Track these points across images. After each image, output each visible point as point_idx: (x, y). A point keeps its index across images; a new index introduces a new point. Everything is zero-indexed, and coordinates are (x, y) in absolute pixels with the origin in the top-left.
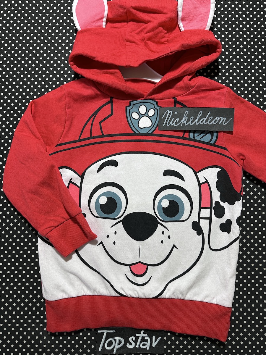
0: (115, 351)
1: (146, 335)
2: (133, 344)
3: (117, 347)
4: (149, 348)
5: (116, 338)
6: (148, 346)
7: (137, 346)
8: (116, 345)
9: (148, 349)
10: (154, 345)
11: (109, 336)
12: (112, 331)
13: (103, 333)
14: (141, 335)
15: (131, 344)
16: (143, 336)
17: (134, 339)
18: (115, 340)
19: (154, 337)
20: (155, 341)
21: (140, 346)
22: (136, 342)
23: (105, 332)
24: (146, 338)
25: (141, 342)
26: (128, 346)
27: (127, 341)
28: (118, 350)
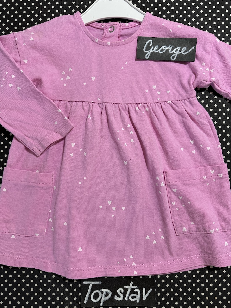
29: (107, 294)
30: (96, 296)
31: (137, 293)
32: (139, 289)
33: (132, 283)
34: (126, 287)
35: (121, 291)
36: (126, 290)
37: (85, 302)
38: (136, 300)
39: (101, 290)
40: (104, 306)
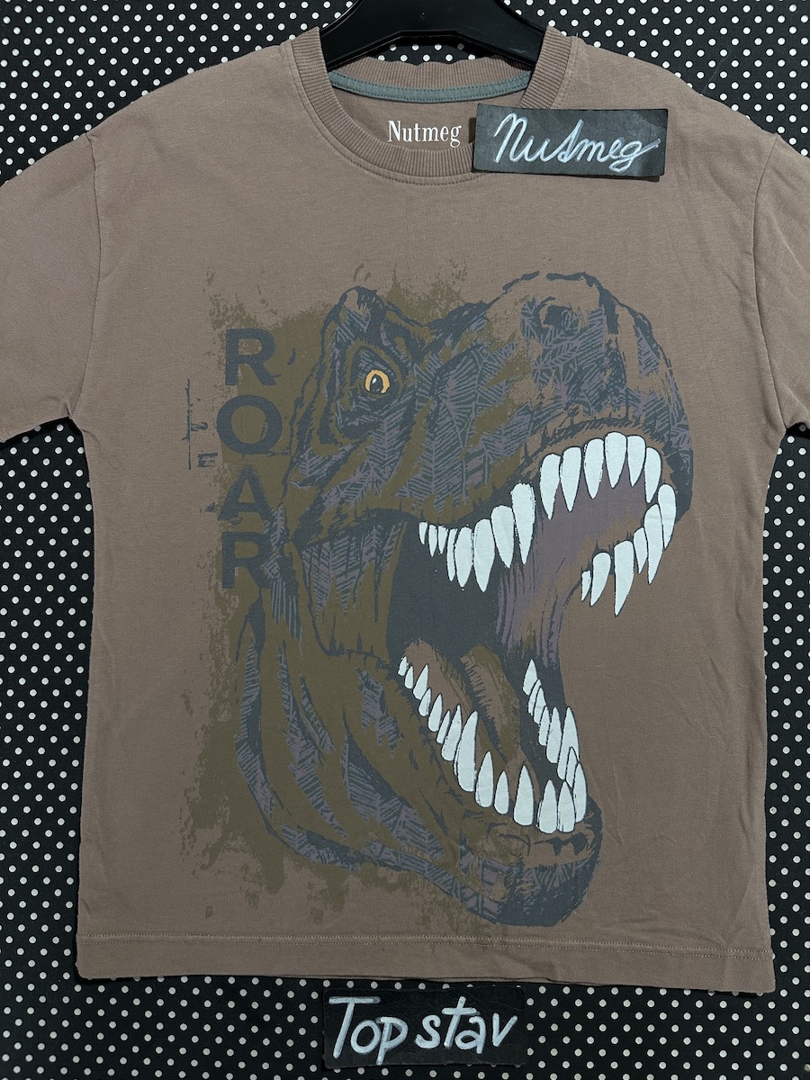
0: (380, 1059)
1: (474, 1011)
2: (436, 1036)
3: (387, 1045)
4: (484, 1050)
5: (384, 1020)
6: (479, 1044)
7: (445, 1044)
8: (385, 1039)
9: (479, 1051)
10: (497, 1040)
11: (361, 1013)
12: (369, 1000)
13: (345, 1006)
14: (459, 1010)
15: (428, 1037)
16: (465, 1013)
17: (437, 1023)
18: (381, 1027)
19: (496, 1018)
20: (501, 1029)
21: (454, 1043)
22: (442, 1031)
23: (352, 1002)
24: (472, 1021)
25: (457, 1033)
26: (420, 1041)
27: (416, 1029)
28: (389, 1054)
29: (395, 1032)
30: (366, 1037)
31: (476, 1028)
32: (481, 1016)
33: (462, 1000)
34: (446, 1011)
35: (432, 1023)
36: (446, 1020)
37: (336, 1054)
38: (476, 1048)
39: (377, 1022)
40: (388, 1063)
